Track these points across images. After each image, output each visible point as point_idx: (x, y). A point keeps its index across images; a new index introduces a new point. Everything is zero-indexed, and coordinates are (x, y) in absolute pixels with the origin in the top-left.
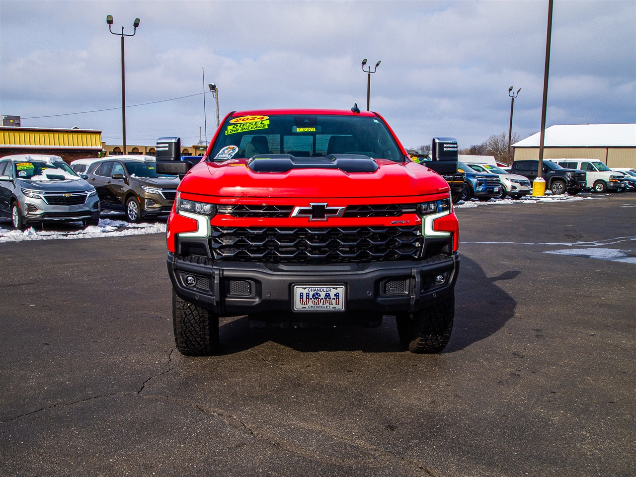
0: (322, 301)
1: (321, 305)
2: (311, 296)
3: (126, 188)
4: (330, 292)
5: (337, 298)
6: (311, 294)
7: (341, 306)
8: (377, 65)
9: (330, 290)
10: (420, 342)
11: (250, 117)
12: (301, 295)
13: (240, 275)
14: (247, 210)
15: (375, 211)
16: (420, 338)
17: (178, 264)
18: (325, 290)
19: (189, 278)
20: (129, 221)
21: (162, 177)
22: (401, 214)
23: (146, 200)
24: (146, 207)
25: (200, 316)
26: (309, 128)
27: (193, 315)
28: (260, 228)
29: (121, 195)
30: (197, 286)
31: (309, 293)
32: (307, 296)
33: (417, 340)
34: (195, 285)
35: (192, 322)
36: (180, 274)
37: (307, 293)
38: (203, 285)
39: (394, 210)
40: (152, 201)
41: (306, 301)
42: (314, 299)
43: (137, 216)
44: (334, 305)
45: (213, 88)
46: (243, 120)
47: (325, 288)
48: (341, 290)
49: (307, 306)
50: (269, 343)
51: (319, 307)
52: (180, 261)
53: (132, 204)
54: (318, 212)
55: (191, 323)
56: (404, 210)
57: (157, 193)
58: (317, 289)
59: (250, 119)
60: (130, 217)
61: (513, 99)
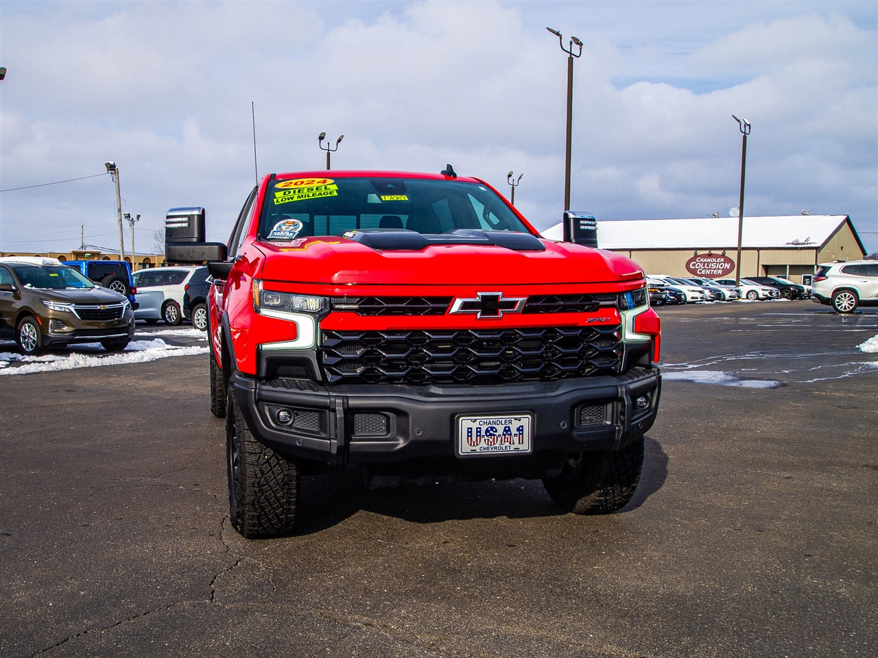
0: (499, 439)
1: (497, 445)
2: (483, 433)
3: (18, 305)
4: (510, 425)
5: (520, 434)
6: (484, 428)
7: (525, 447)
8: (339, 141)
9: (510, 422)
10: (597, 498)
11: (305, 180)
12: (470, 431)
13: (376, 404)
14: (380, 304)
15: (565, 303)
16: (598, 491)
17: (264, 393)
18: (503, 423)
19: (281, 414)
20: (23, 352)
21: (71, 288)
22: (596, 308)
23: (51, 321)
24: (50, 331)
25: (284, 475)
26: (399, 196)
27: (273, 472)
28: (401, 332)
29: (9, 314)
30: (294, 425)
31: (480, 428)
32: (477, 432)
33: (593, 495)
34: (292, 423)
35: (271, 483)
36: (266, 408)
37: (477, 428)
38: (307, 422)
39: (587, 302)
40: (60, 321)
41: (477, 440)
42: (488, 436)
43: (37, 345)
44: (517, 445)
45: (112, 168)
46: (296, 184)
47: (503, 418)
48: (526, 421)
49: (477, 448)
50: (362, 513)
51: (496, 448)
52: (265, 387)
53: (27, 328)
54: (490, 305)
55: (269, 486)
56: (602, 303)
57: (67, 311)
58: (491, 421)
59: (305, 183)
60: (24, 347)
61: (513, 188)
